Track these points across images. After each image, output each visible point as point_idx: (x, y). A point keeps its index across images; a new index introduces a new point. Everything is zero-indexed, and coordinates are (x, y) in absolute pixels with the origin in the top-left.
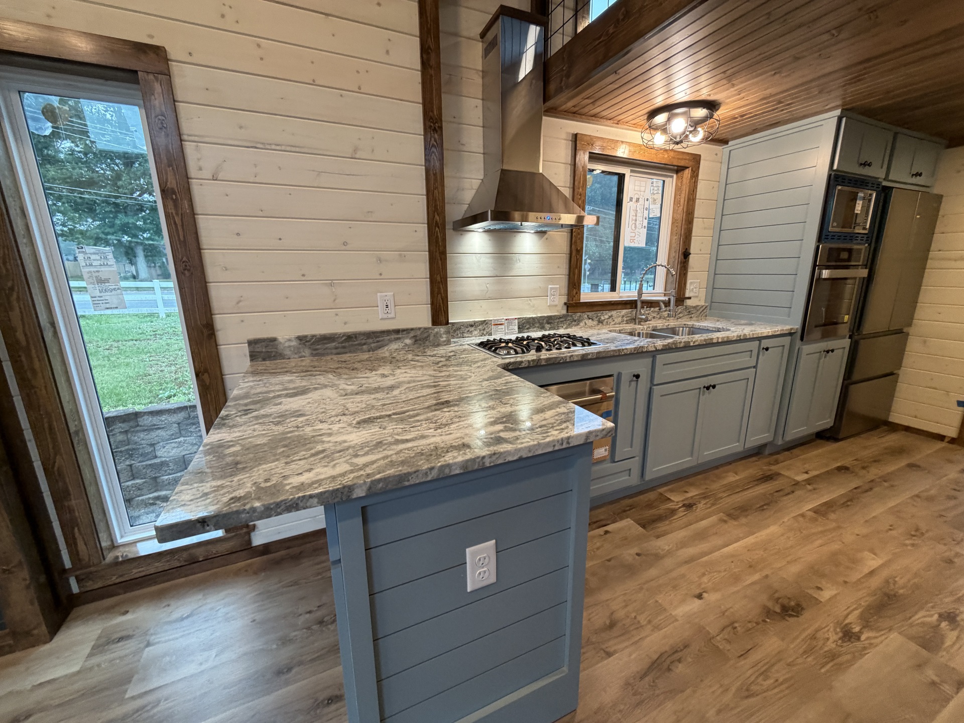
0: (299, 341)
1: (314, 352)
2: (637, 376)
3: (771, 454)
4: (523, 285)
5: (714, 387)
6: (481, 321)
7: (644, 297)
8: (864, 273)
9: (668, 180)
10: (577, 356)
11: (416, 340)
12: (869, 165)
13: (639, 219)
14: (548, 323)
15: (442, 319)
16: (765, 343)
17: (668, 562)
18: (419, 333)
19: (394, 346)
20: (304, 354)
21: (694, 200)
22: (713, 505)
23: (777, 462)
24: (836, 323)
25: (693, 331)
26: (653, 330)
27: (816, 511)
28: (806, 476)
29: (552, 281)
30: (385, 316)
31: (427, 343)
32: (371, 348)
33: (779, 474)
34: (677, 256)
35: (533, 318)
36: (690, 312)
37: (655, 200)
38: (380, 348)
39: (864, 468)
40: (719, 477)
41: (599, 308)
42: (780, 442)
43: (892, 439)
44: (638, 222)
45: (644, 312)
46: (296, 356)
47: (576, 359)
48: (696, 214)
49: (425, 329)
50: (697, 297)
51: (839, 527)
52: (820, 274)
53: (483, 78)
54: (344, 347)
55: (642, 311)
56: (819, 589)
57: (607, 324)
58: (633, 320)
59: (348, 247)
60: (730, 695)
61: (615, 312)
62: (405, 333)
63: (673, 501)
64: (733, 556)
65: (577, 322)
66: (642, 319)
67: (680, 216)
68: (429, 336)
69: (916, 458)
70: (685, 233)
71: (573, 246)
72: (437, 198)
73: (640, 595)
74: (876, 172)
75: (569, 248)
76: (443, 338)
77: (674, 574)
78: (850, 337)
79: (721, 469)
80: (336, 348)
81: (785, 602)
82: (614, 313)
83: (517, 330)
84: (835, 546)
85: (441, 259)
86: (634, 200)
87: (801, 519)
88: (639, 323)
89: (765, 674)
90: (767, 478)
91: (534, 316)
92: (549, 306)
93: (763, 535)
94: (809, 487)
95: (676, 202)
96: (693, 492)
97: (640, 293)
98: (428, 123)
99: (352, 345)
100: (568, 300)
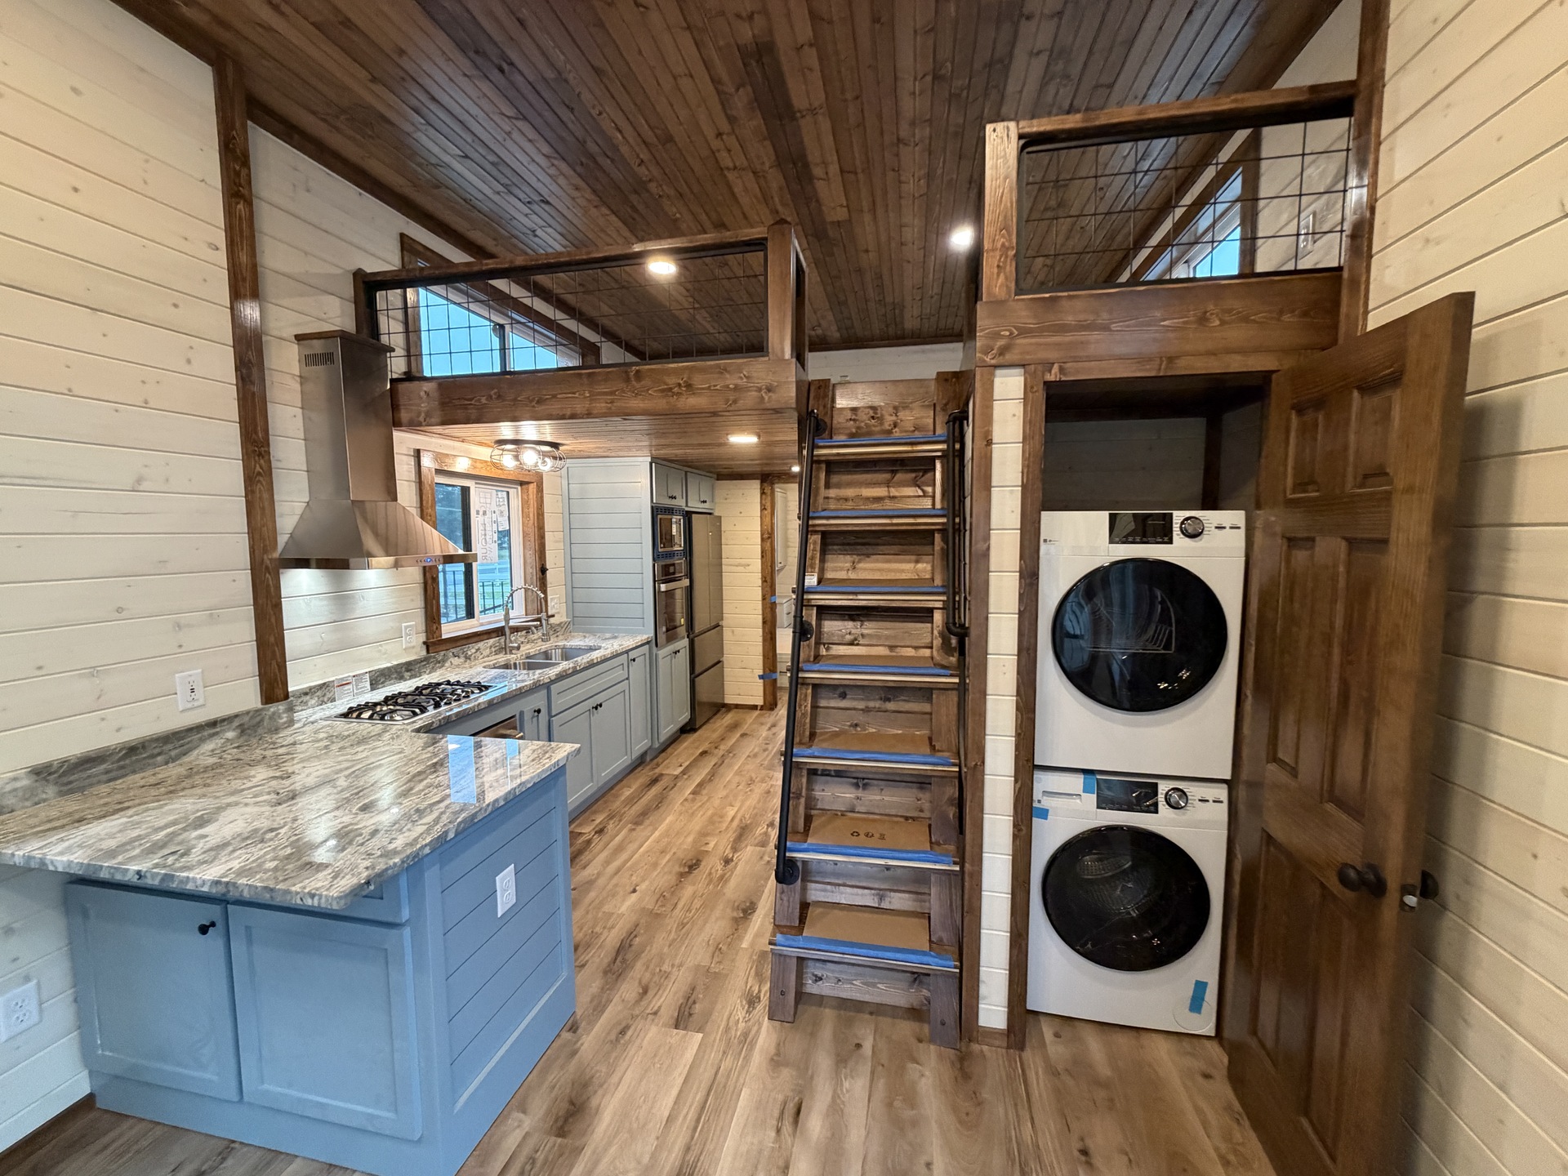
0: (35, 777)
1: (65, 788)
2: (539, 711)
3: (652, 760)
4: (370, 629)
5: (601, 705)
6: (319, 685)
7: (512, 623)
8: (686, 582)
9: (512, 491)
10: (484, 703)
11: (243, 730)
12: (675, 498)
13: (489, 533)
14: (408, 671)
15: (279, 692)
16: (632, 655)
17: (601, 882)
18: (246, 719)
19: (209, 746)
20: (44, 796)
21: (543, 515)
22: (620, 821)
23: (658, 765)
24: (676, 628)
25: (567, 655)
26: (527, 658)
27: (694, 793)
28: (681, 769)
29: (405, 618)
30: (190, 705)
31: (260, 731)
32: (171, 758)
33: (662, 775)
34: (533, 571)
35: (388, 668)
36: (555, 630)
37: (502, 512)
38: (184, 755)
39: (716, 748)
40: (617, 796)
41: (464, 642)
42: (657, 745)
43: (729, 718)
44: (488, 537)
45: (515, 639)
46: (28, 804)
47: (483, 707)
48: (547, 528)
49: (257, 711)
50: (558, 613)
51: (709, 798)
52: (659, 587)
53: (301, 384)
54: (122, 767)
55: (513, 639)
56: (707, 844)
57: (475, 659)
58: (504, 649)
59: (124, 614)
60: (673, 933)
61: (482, 643)
62: (225, 723)
63: (584, 834)
64: (647, 852)
65: (442, 663)
66: (513, 647)
67: (532, 531)
68: (262, 720)
69: (744, 728)
70: (540, 549)
71: (428, 574)
72: (266, 537)
73: (590, 916)
74: (680, 502)
75: (422, 576)
76: (282, 718)
77: (610, 887)
78: (688, 637)
79: (616, 788)
80: (107, 772)
81: (690, 863)
82: (481, 645)
83: (369, 687)
84: (710, 812)
85: (275, 614)
86: (481, 513)
87: (685, 803)
88: (511, 653)
89: (689, 910)
90: (655, 781)
91: (389, 665)
92: (405, 649)
93: (663, 827)
94: (685, 777)
95: (525, 515)
96: (599, 818)
97: (507, 618)
98: (251, 448)
99: (138, 761)
100: (428, 638)
